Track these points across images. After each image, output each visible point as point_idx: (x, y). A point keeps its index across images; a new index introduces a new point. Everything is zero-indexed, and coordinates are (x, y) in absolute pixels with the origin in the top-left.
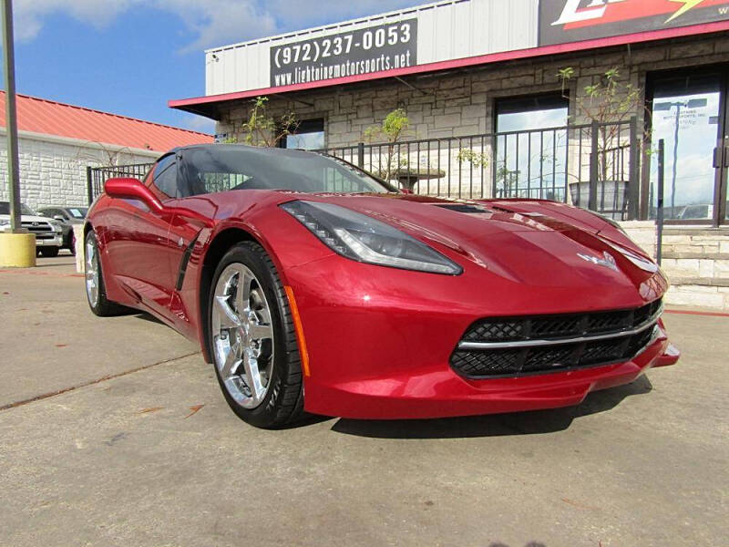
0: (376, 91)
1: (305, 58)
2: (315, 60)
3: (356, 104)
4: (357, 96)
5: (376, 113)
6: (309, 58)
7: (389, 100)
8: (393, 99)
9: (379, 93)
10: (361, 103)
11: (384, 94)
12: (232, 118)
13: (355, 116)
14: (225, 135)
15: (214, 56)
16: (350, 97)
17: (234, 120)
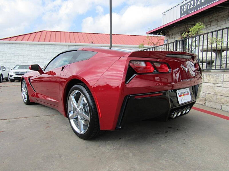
0: (219, 13)
1: (191, 7)
2: (195, 7)
3: (210, 20)
4: (211, 17)
5: (218, 22)
6: (193, 6)
7: (224, 16)
8: (226, 15)
9: (220, 13)
10: (212, 19)
11: (223, 13)
12: (169, 34)
13: (210, 25)
14: (167, 40)
15: (164, 14)
16: (208, 18)
17: (170, 35)
